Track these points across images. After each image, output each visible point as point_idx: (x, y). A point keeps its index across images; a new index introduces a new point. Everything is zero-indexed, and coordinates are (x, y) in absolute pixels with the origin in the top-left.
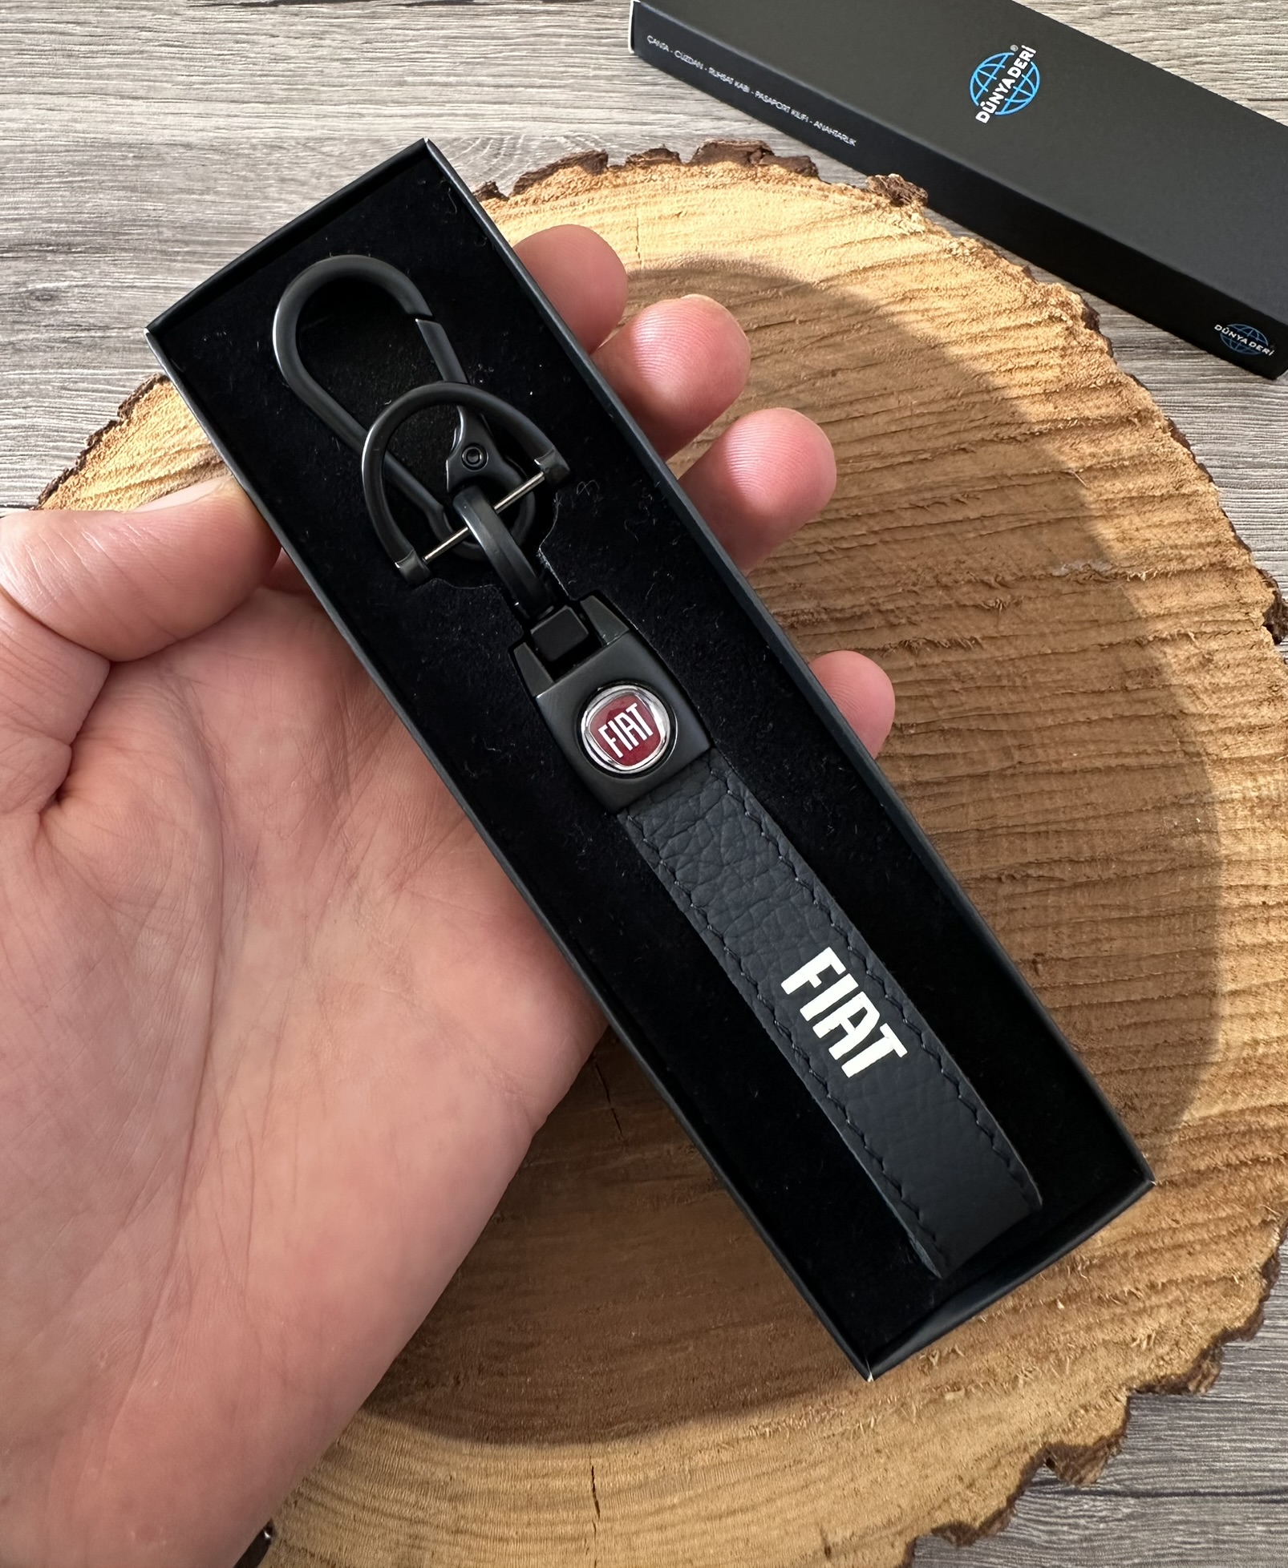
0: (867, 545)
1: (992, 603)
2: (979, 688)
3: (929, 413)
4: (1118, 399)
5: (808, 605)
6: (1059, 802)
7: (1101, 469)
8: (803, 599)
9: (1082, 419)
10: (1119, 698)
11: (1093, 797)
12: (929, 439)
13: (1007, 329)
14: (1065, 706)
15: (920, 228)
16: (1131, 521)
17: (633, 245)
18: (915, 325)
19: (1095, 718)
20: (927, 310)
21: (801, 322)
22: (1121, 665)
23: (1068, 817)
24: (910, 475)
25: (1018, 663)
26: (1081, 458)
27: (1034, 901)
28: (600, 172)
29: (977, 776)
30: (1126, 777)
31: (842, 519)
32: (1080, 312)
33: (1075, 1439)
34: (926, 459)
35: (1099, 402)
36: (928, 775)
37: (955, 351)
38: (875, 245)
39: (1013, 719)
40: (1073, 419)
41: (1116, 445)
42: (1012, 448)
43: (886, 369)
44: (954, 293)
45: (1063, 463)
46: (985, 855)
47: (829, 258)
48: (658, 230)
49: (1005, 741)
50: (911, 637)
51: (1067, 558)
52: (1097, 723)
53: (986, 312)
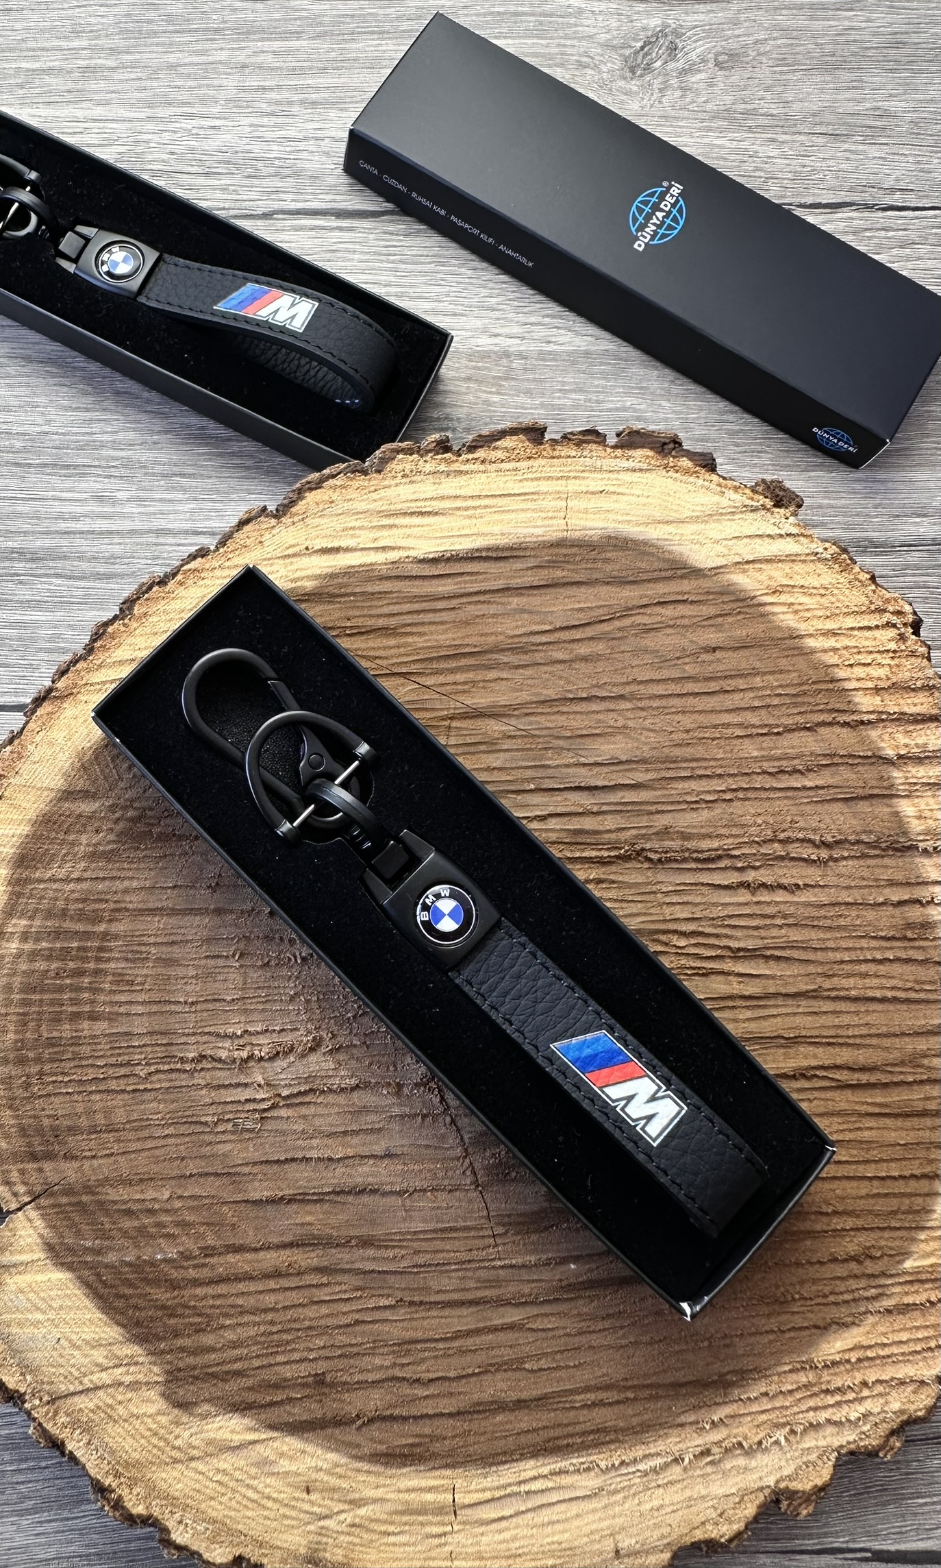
0: (725, 800)
1: (814, 857)
2: (795, 925)
3: (786, 694)
4: (931, 699)
5: (675, 844)
6: (846, 1019)
7: (910, 758)
8: (673, 840)
9: (902, 713)
10: (899, 944)
11: (868, 1019)
12: (783, 716)
13: (852, 629)
14: (858, 945)
15: (795, 531)
16: (927, 802)
17: (562, 514)
18: (781, 617)
19: (879, 957)
20: (792, 604)
21: (692, 602)
22: (904, 918)
23: (850, 1033)
24: (764, 745)
25: (827, 908)
26: (897, 747)
27: (817, 1094)
28: (541, 444)
29: (787, 995)
30: (898, 1006)
31: (708, 776)
32: (911, 620)
33: (796, 1486)
34: (778, 734)
35: (916, 701)
36: (751, 989)
37: (811, 643)
38: (759, 541)
39: (819, 953)
40: (894, 713)
41: (924, 738)
42: (845, 731)
43: (755, 651)
44: (814, 591)
45: (883, 749)
46: (786, 1056)
47: (719, 548)
48: (582, 504)
49: (811, 969)
50: (750, 879)
51: (877, 828)
52: (881, 962)
53: (838, 611)
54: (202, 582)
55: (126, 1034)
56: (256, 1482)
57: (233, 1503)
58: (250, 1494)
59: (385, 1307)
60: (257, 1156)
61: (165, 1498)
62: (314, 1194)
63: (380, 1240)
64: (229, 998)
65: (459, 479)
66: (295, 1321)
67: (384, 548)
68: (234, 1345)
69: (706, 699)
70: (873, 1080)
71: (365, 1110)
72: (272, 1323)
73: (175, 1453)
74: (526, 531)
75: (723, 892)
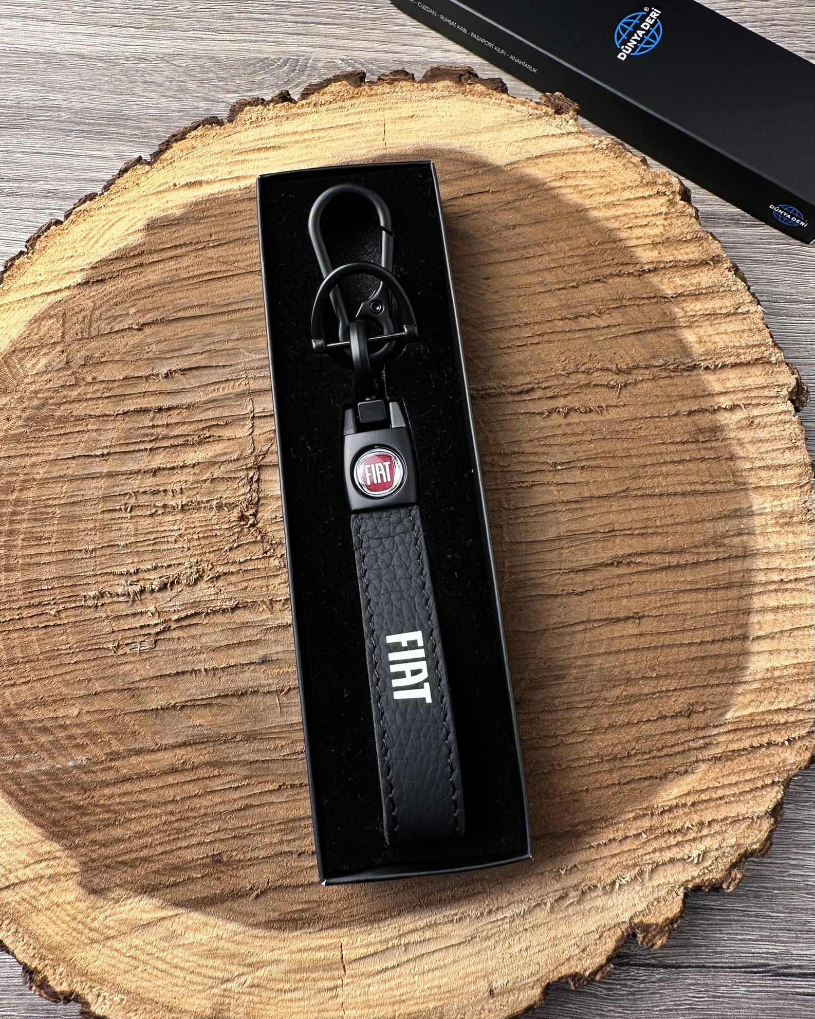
0: (532, 344)
1: (612, 383)
2: (601, 439)
3: (578, 256)
4: (700, 248)
6: (653, 513)
7: (687, 295)
8: (490, 379)
9: (676, 261)
10: (693, 446)
11: (676, 510)
12: (575, 273)
13: (629, 199)
14: (657, 451)
15: (575, 129)
16: (706, 330)
17: (381, 137)
18: (569, 196)
19: (675, 459)
20: (577, 186)
21: (492, 192)
22: (695, 425)
23: (658, 523)
25: (628, 423)
26: (675, 287)
27: (634, 578)
28: (360, 86)
29: (599, 497)
30: (698, 498)
31: (516, 327)
32: (678, 189)
33: (650, 919)
34: (573, 287)
35: (688, 250)
36: (568, 496)
37: (595, 214)
38: (545, 140)
39: (625, 460)
40: (670, 262)
41: (698, 280)
42: (630, 280)
43: (549, 225)
44: (595, 174)
45: (663, 290)
46: (604, 549)
47: (512, 149)
48: (398, 127)
49: (620, 474)
50: (560, 405)
51: (664, 354)
52: (679, 462)
53: (615, 188)
54: (90, 219)
55: (37, 580)
56: (165, 954)
57: (145, 975)
58: (160, 965)
59: (271, 791)
60: (151, 674)
61: (83, 975)
62: (202, 699)
63: (261, 734)
64: (122, 543)
65: (296, 120)
66: (192, 810)
67: (238, 178)
68: (140, 835)
69: (509, 264)
70: (682, 562)
71: (245, 625)
72: (172, 813)
73: (91, 934)
74: (352, 153)
75: (538, 418)
